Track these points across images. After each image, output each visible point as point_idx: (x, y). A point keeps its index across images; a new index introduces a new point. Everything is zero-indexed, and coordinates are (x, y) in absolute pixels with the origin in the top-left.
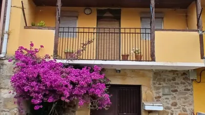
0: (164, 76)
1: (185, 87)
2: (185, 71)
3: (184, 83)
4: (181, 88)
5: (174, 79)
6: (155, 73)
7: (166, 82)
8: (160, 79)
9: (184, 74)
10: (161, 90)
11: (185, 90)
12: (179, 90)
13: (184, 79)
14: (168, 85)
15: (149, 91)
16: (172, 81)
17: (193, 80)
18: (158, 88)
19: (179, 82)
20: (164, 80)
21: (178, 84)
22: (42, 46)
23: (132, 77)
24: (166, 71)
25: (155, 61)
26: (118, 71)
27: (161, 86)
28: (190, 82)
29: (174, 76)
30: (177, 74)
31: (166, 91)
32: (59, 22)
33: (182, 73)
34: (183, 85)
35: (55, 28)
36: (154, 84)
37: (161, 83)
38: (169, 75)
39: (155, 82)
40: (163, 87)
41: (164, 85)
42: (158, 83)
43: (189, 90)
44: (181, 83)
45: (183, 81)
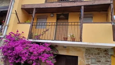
0: (92, 52)
1: (106, 59)
2: (106, 49)
3: (105, 57)
4: (103, 60)
5: (99, 54)
6: (86, 49)
7: (93, 55)
8: (90, 53)
9: (106, 51)
10: (90, 60)
11: (106, 61)
12: (101, 61)
13: (105, 54)
14: (94, 57)
15: (82, 60)
16: (97, 55)
17: (111, 55)
18: (88, 59)
19: (102, 56)
20: (92, 54)
21: (101, 57)
22: (23, 32)
23: (73, 51)
24: (94, 48)
25: (82, 42)
26: (65, 47)
27: (90, 57)
28: (109, 56)
29: (99, 52)
30: (101, 51)
31: (93, 61)
32: (33, 20)
33: (104, 50)
34: (104, 58)
35: (30, 23)
36: (86, 56)
37: (90, 56)
38: (96, 51)
39: (86, 55)
40: (92, 58)
41: (92, 57)
42: (88, 55)
43: (108, 61)
44: (103, 57)
45: (105, 55)
